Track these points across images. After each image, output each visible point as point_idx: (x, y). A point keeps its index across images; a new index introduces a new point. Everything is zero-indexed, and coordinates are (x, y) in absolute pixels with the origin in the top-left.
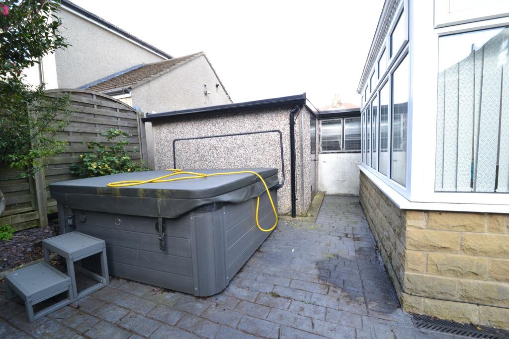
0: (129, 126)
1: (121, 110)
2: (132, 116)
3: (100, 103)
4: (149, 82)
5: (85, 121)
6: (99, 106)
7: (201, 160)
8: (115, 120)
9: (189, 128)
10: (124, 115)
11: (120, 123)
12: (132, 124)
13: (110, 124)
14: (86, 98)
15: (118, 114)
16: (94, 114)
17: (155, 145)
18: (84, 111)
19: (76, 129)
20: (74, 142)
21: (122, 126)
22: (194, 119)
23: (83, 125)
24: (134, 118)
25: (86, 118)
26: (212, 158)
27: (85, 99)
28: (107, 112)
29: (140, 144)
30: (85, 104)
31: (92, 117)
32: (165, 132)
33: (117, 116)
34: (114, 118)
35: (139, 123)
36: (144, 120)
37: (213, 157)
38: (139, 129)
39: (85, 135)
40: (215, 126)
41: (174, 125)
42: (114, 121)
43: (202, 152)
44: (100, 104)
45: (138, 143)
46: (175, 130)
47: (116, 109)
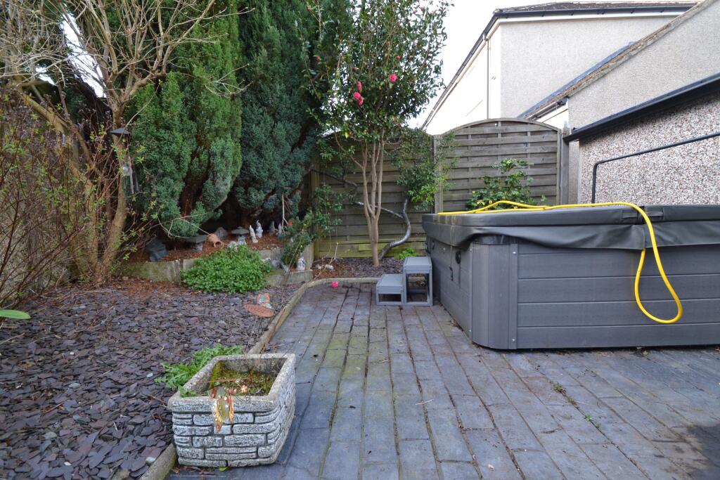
0: (543, 151)
1: (533, 133)
2: (548, 137)
3: (506, 129)
4: (604, 76)
5: (486, 154)
6: (503, 134)
7: (648, 195)
8: (523, 147)
9: (633, 140)
10: (538, 138)
11: (530, 149)
12: (549, 148)
13: (515, 153)
14: (490, 128)
15: (529, 138)
16: (497, 145)
17: (580, 175)
18: (486, 143)
19: (475, 165)
20: (472, 178)
21: (531, 154)
22: (642, 122)
23: (484, 158)
24: (552, 140)
25: (486, 152)
26: (669, 191)
27: (487, 130)
28: (514, 139)
29: (558, 175)
30: (488, 135)
31: (494, 149)
32: (596, 152)
33: (527, 141)
34: (522, 145)
35: (560, 145)
36: (567, 140)
37: (671, 188)
38: (558, 153)
39: (484, 170)
40: (680, 127)
41: (609, 139)
42: (522, 149)
43: (651, 179)
44: (505, 131)
45: (556, 174)
46: (610, 148)
47: (526, 133)
